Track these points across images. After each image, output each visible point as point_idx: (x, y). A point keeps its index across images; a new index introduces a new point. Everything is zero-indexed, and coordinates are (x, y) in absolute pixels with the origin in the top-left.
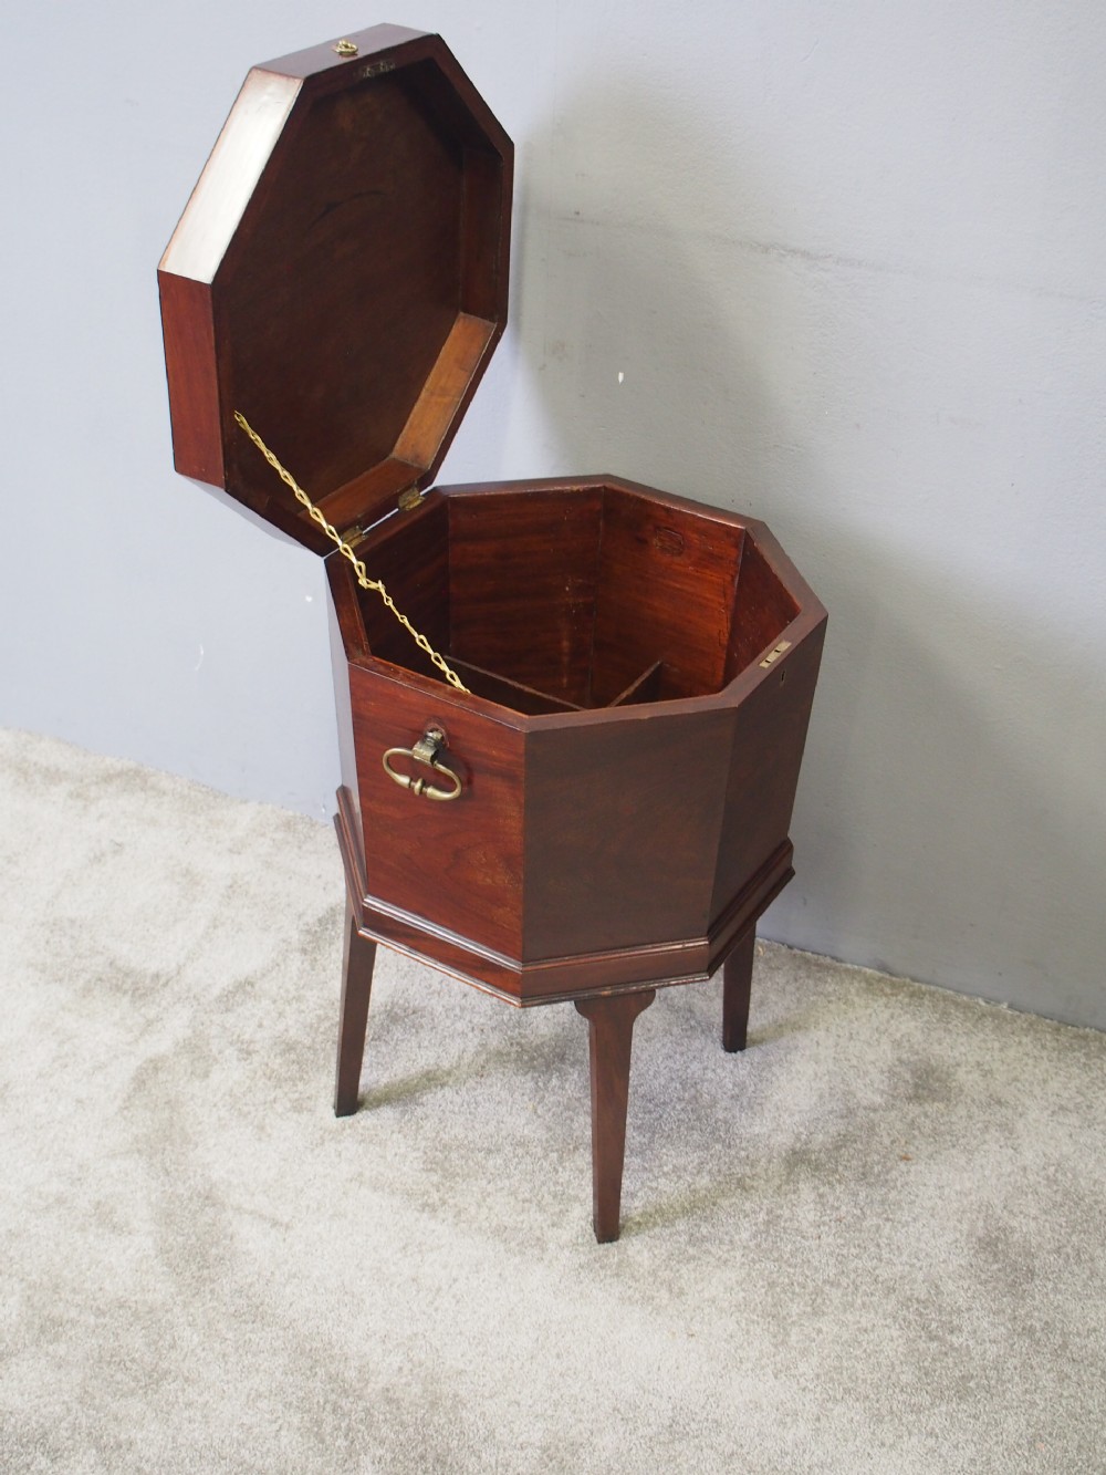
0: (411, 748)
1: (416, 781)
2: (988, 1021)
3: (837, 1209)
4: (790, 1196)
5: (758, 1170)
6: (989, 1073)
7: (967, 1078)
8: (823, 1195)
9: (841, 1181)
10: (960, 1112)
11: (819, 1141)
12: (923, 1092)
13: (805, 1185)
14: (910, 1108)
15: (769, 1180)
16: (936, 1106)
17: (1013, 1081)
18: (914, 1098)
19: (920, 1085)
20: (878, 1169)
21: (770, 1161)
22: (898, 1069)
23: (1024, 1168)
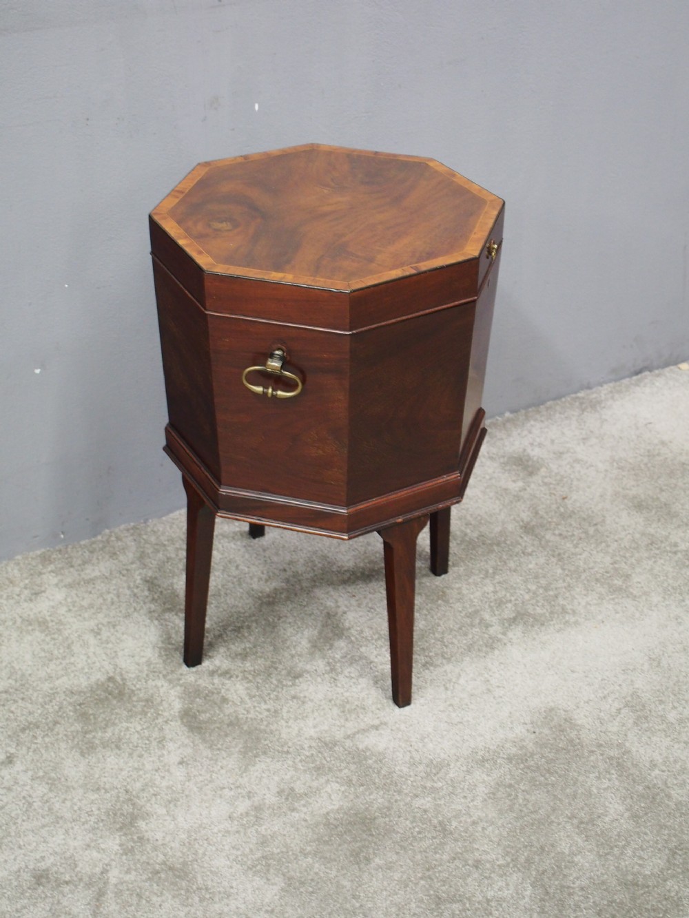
0: (264, 364)
1: (268, 388)
2: (508, 425)
3: (573, 535)
4: (550, 544)
5: (523, 544)
6: (540, 445)
7: (535, 453)
8: (560, 535)
9: (557, 524)
10: (554, 467)
11: (526, 516)
12: (530, 469)
13: (549, 536)
14: (535, 478)
15: (533, 545)
16: (543, 471)
17: (552, 441)
18: (531, 474)
19: (525, 468)
20: (562, 510)
21: (522, 537)
22: (508, 468)
23: (606, 471)
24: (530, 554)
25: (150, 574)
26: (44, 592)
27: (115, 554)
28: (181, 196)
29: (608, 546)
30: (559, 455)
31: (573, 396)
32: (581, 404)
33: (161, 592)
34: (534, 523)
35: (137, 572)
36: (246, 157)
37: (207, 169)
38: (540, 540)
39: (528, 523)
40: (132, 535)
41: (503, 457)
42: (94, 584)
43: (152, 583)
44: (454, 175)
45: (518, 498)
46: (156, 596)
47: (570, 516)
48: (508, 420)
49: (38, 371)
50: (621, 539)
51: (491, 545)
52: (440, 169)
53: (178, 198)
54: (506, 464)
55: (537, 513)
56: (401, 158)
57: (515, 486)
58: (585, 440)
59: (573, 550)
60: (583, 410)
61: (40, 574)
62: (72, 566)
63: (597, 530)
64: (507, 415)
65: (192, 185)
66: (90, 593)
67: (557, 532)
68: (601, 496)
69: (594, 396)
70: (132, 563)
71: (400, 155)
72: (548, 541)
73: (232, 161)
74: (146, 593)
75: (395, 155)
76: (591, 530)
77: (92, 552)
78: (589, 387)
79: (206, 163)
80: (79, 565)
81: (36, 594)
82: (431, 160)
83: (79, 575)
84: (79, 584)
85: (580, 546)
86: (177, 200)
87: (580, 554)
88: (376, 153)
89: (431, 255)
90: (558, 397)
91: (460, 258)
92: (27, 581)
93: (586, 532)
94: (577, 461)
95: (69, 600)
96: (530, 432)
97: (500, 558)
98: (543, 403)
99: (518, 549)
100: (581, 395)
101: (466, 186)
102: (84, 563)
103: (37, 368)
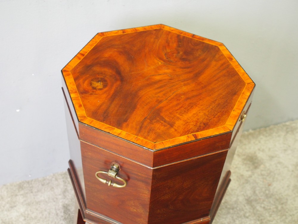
1: (108, 182)
3: (270, 209)
4: (258, 212)
5: (245, 211)
6: (263, 151)
7: (260, 155)
8: (264, 208)
9: (264, 201)
10: (267, 165)
11: (249, 193)
12: (256, 165)
13: (258, 208)
14: (258, 171)
15: (250, 212)
16: (262, 167)
17: (269, 149)
18: (256, 168)
19: (254, 164)
20: (267, 192)
21: (245, 206)
22: (245, 162)
23: (293, 171)
24: (247, 217)
25: (66, 202)
26: (15, 206)
27: (53, 188)
28: (82, 58)
29: (286, 218)
30: (271, 158)
31: (284, 124)
32: (287, 128)
33: (69, 214)
34: (252, 198)
35: (61, 201)
36: (124, 31)
37: (101, 38)
38: (254, 209)
39: (250, 197)
40: (63, 178)
41: (244, 155)
42: (40, 204)
43: (66, 208)
44: (231, 59)
45: (247, 181)
46: (66, 216)
47: (270, 197)
48: (250, 134)
49: (18, 111)
50: (294, 215)
51: (229, 209)
52: (225, 53)
53: (80, 59)
54: (244, 159)
55: (254, 192)
56: (206, 42)
57: (247, 174)
58: (285, 150)
59: (269, 218)
60: (287, 132)
61: (16, 195)
62: (32, 192)
63: (282, 207)
64: (251, 131)
65: (90, 50)
66: (37, 210)
67: (263, 205)
68: (288, 186)
69: (294, 125)
70: (60, 195)
71: (206, 39)
72: (257, 210)
73: (116, 33)
74: (62, 214)
75: (203, 39)
76: (280, 207)
77: (43, 185)
78: (292, 120)
79: (102, 33)
80: (35, 192)
81: (12, 207)
82: (222, 45)
83: (34, 198)
84: (33, 203)
85: (273, 216)
86: (79, 61)
87: (272, 221)
88: (193, 36)
89: (206, 126)
90: (276, 124)
91: (222, 131)
92: (9, 199)
93: (277, 208)
94: (280, 163)
95: (26, 213)
96: (260, 142)
97: (232, 217)
98: (269, 126)
99: (242, 213)
100: (288, 123)
101: (236, 69)
102: (38, 191)
103: (18, 109)
